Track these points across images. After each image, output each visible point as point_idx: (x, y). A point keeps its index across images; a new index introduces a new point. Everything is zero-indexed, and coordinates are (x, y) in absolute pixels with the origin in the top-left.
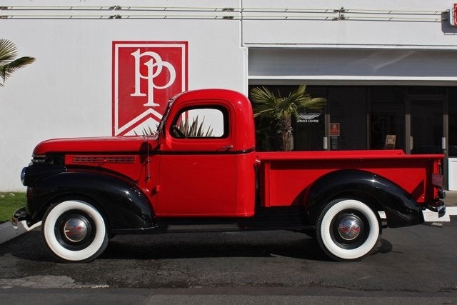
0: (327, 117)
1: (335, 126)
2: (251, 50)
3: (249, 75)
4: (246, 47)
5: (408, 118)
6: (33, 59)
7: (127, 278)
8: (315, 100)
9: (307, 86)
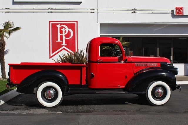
0: (129, 49)
1: (131, 52)
2: (101, 24)
3: (100, 33)
4: (99, 23)
5: (158, 49)
6: (20, 28)
7: (68, 110)
8: (126, 43)
9: (123, 38)
